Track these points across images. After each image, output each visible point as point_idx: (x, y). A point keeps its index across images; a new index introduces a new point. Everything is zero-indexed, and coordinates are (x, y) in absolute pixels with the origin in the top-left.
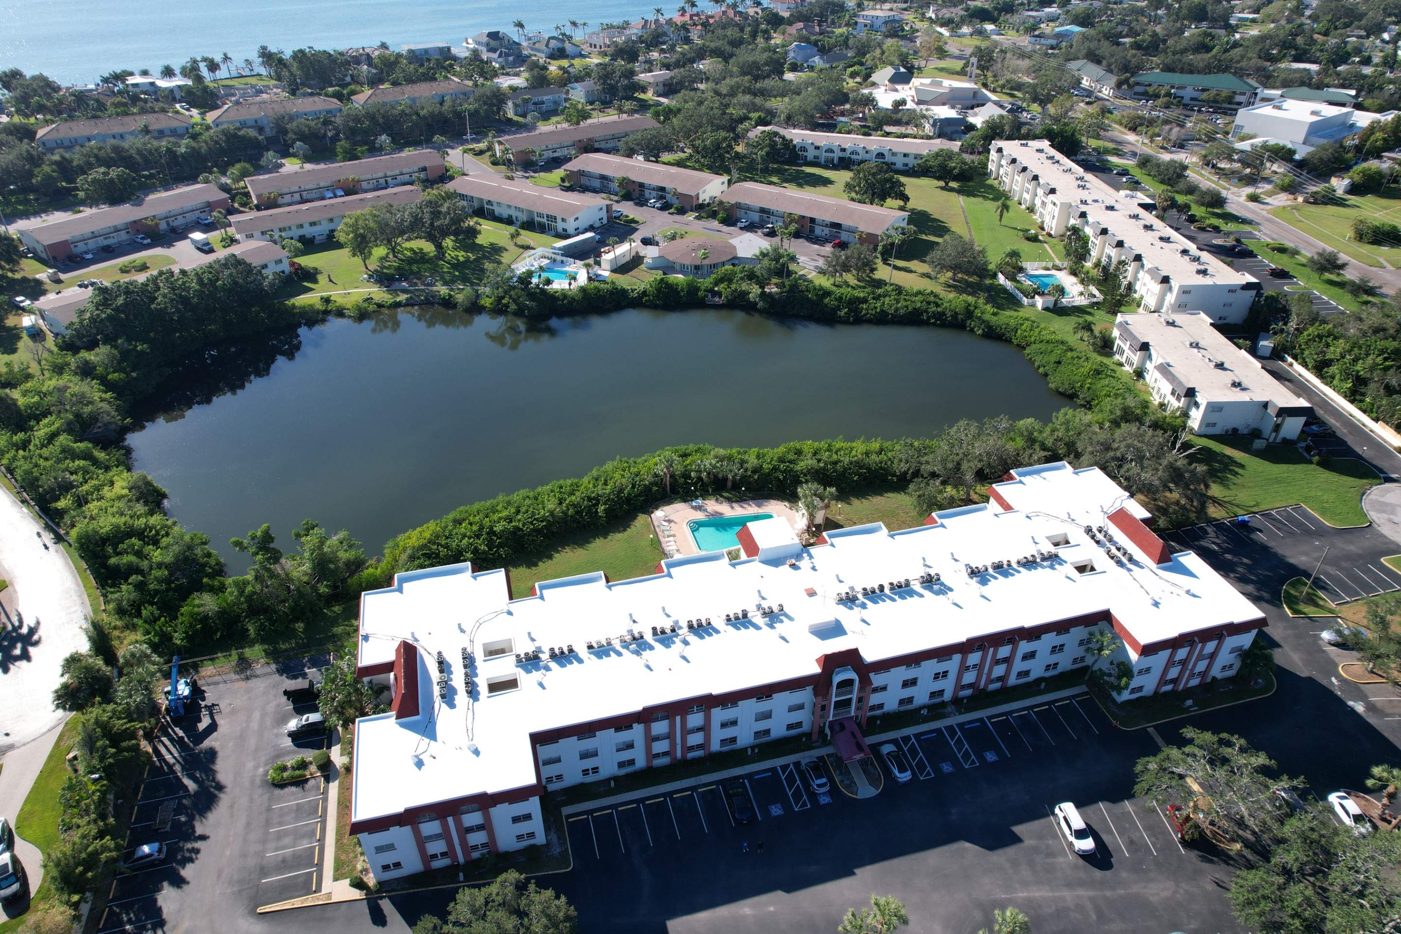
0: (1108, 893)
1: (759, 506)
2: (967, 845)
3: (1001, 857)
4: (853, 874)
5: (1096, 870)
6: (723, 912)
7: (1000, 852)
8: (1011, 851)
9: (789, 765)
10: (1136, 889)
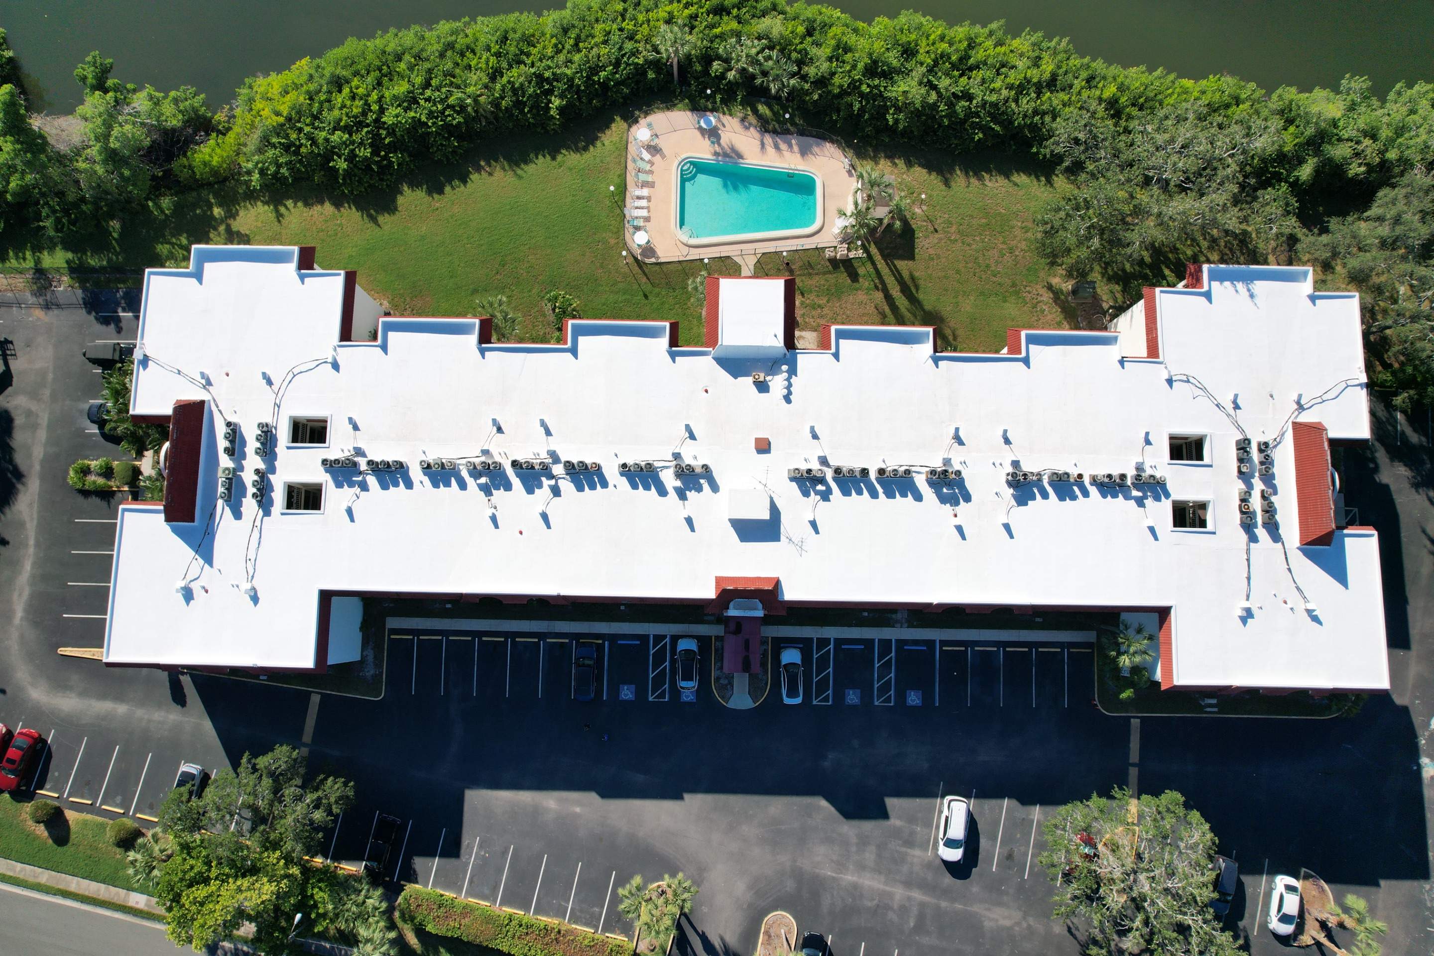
0: (944, 904)
1: (804, 152)
2: (824, 803)
3: (851, 829)
4: (681, 798)
5: (948, 875)
6: (526, 797)
7: (856, 823)
8: (868, 826)
9: (665, 637)
10: (977, 908)
